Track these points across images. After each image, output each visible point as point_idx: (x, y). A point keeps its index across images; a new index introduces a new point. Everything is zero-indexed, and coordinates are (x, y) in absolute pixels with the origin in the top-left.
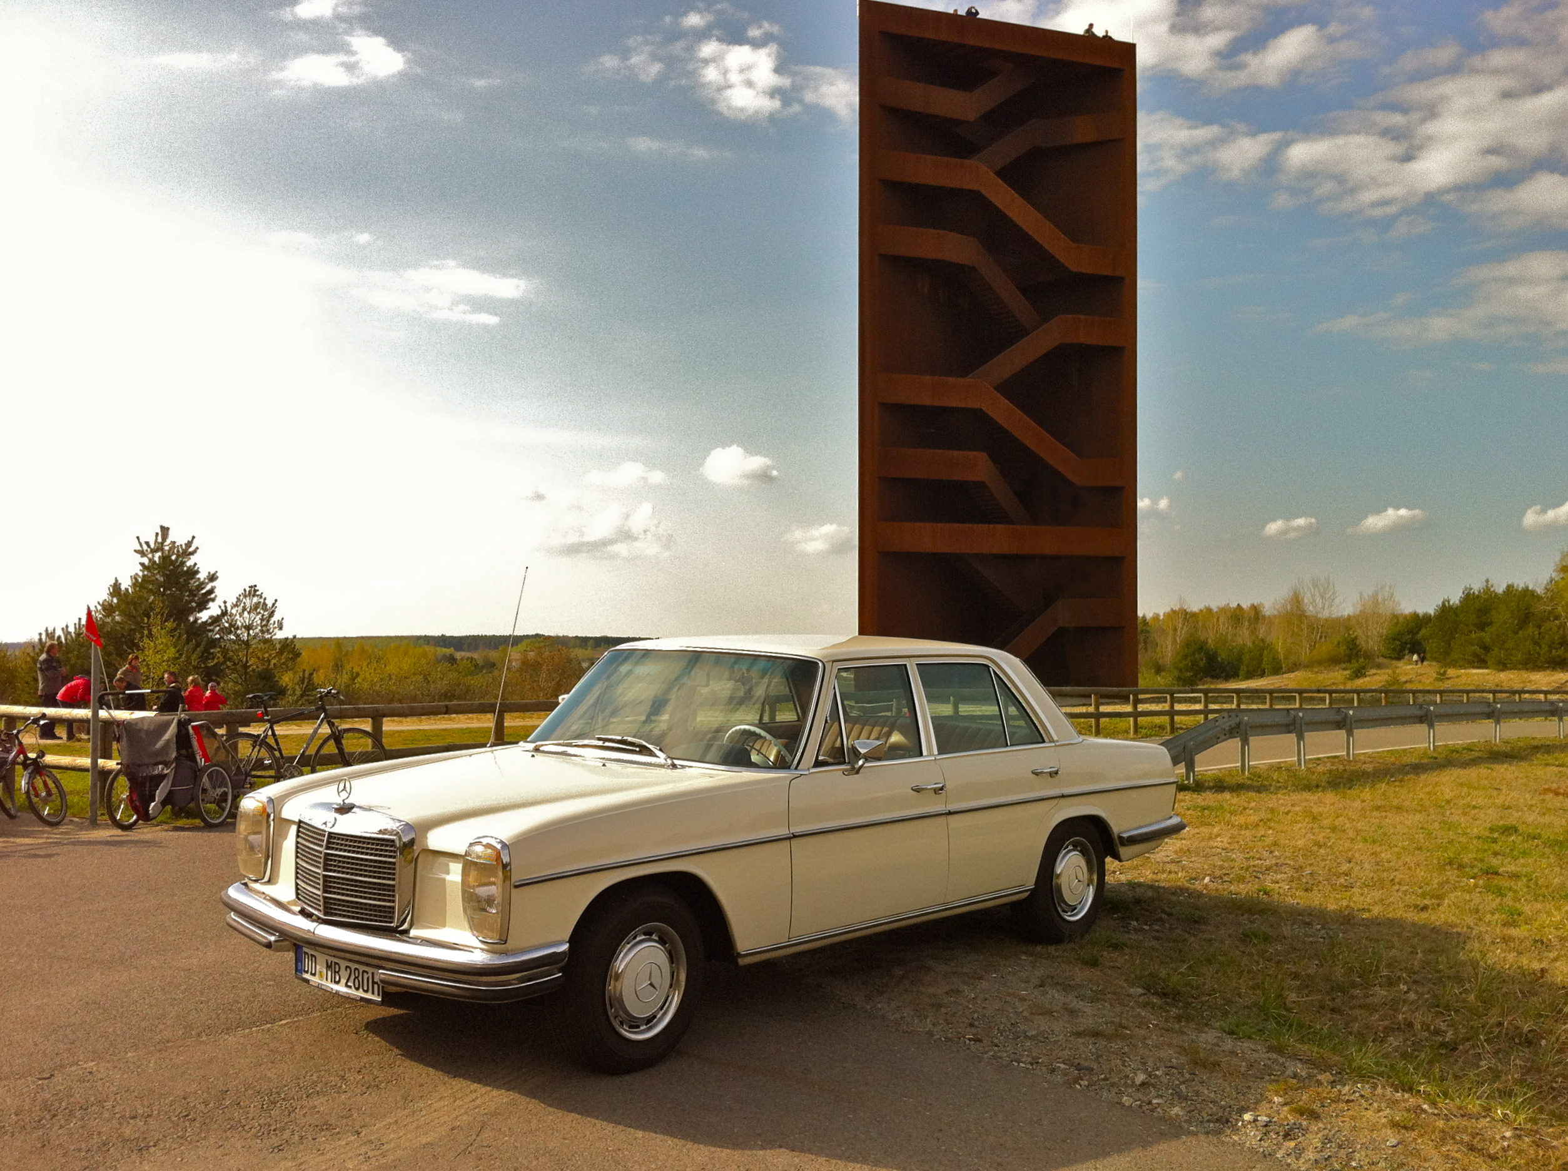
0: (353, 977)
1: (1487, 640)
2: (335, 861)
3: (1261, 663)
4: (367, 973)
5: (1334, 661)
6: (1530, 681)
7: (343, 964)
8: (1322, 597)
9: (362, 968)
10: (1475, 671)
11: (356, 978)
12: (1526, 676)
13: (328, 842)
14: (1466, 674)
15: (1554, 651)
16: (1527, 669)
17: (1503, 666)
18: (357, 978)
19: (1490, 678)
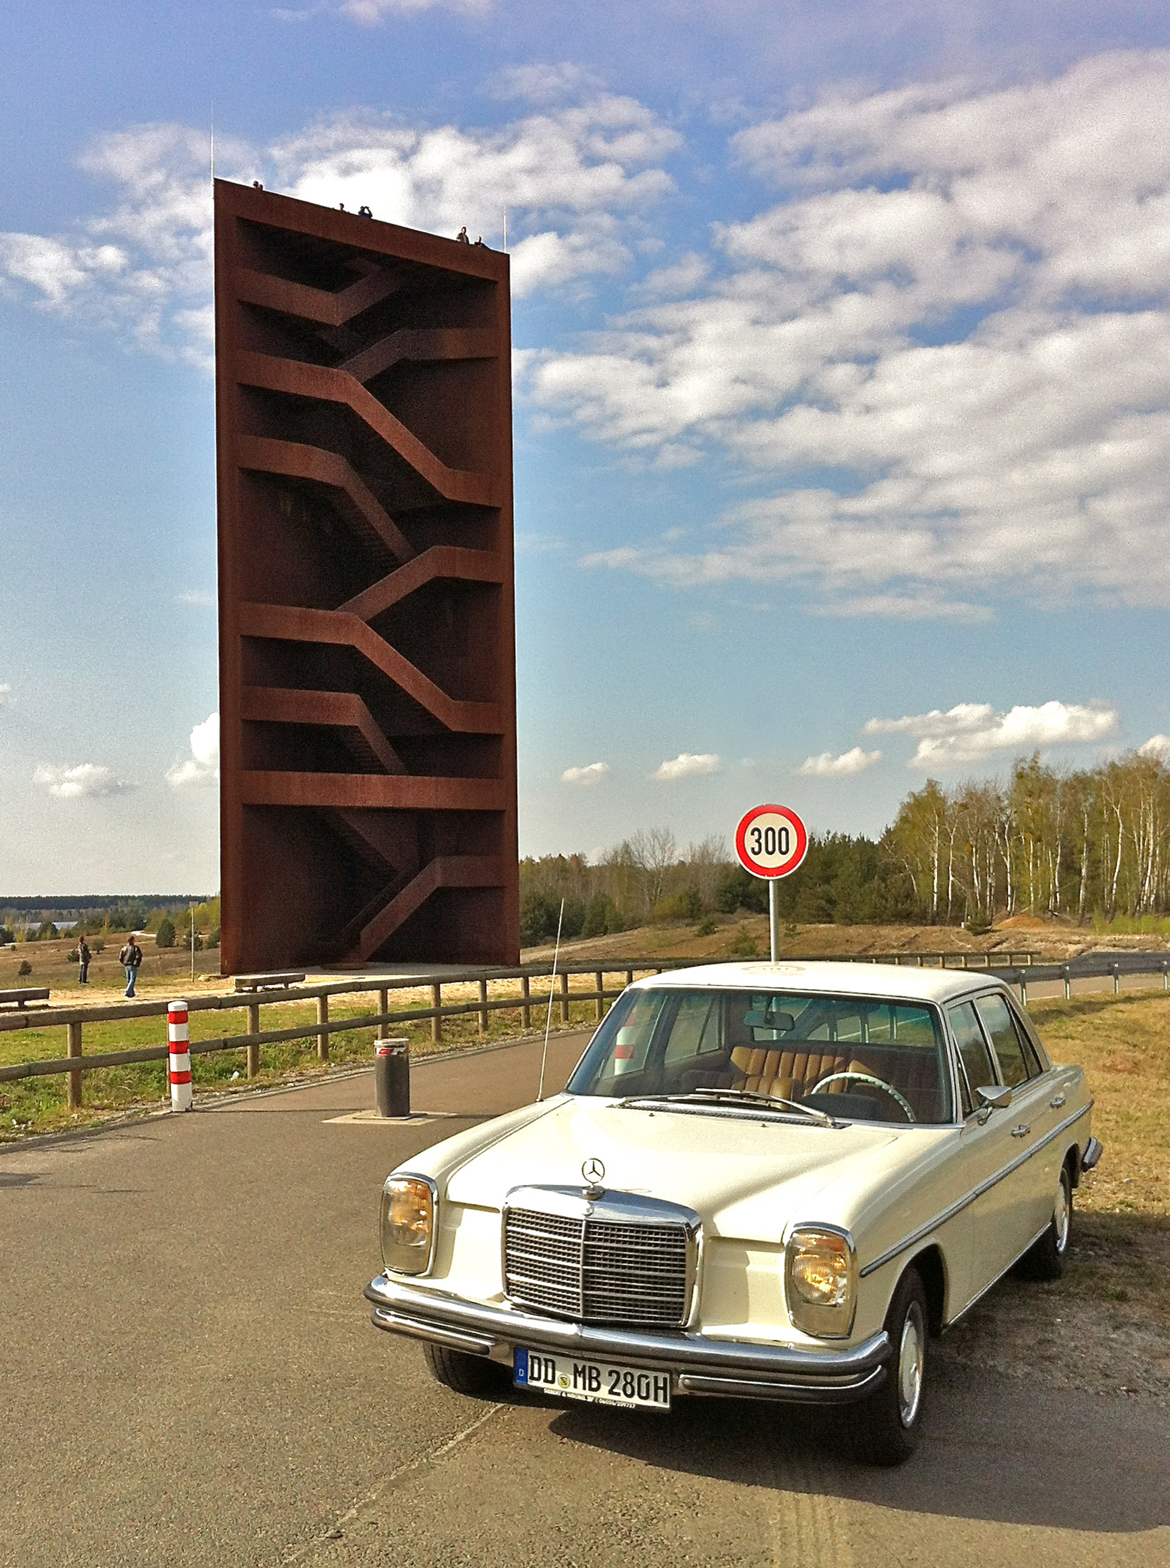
0: (622, 1382)
1: (833, 892)
2: (599, 1253)
3: (604, 919)
4: (647, 1377)
5: (676, 916)
6: (880, 936)
7: (605, 1369)
8: (662, 849)
9: (637, 1373)
10: (822, 926)
11: (627, 1383)
12: (875, 930)
13: (587, 1232)
14: (815, 929)
15: (899, 905)
16: (874, 923)
17: (850, 920)
18: (631, 1383)
19: (840, 933)
